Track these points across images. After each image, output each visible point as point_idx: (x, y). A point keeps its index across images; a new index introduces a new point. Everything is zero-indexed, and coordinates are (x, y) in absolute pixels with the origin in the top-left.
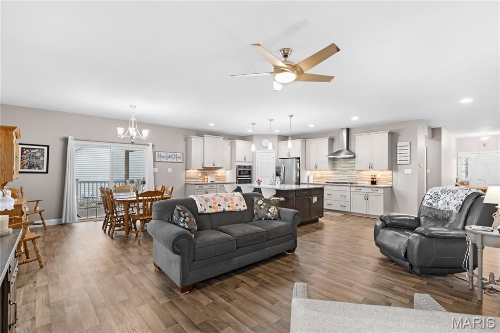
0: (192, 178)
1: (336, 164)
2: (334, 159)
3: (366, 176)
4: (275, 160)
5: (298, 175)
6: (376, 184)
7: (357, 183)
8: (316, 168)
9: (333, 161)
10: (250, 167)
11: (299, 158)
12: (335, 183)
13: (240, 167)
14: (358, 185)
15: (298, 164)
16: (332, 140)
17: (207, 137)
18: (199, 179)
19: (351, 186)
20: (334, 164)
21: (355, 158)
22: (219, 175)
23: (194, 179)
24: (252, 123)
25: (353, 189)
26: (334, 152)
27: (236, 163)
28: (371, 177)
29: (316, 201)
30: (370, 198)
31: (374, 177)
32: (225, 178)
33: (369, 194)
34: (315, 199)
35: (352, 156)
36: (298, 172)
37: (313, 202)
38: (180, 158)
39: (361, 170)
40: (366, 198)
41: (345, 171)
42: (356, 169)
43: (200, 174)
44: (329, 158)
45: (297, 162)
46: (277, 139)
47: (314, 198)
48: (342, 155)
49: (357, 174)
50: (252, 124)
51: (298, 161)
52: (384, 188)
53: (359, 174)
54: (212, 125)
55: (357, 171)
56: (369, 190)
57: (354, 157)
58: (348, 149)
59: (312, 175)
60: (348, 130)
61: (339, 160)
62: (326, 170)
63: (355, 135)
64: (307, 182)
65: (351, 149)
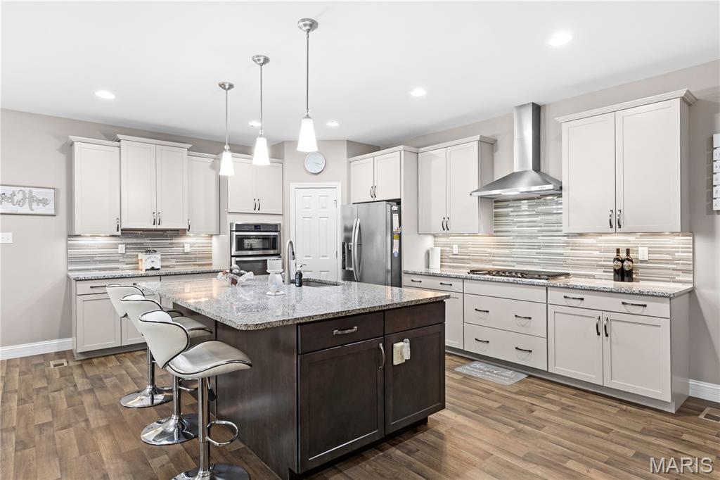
0: (91, 259)
1: (507, 215)
2: (497, 202)
3: (596, 253)
4: (339, 207)
5: (396, 250)
6: (631, 280)
7: (567, 275)
8: (446, 227)
9: (494, 206)
10: (275, 228)
11: (398, 202)
12: (498, 273)
13: (240, 228)
14: (572, 282)
15: (396, 217)
16: (489, 146)
17: (127, 143)
18: (117, 261)
19: (547, 287)
20: (496, 215)
21: (560, 195)
22: (187, 249)
23: (101, 262)
24: (221, 81)
25: (556, 296)
26: (496, 179)
27: (229, 216)
28: (614, 255)
29: (407, 356)
30: (615, 328)
31: (623, 255)
32: (211, 258)
33: (612, 316)
34: (402, 351)
35: (551, 187)
36: (396, 242)
37: (397, 361)
38: (44, 202)
39: (580, 235)
40: (603, 330)
41: (531, 237)
42: (565, 230)
43: (122, 249)
44: (481, 198)
45: (392, 212)
46: (344, 150)
47: (397, 345)
48: (521, 188)
49: (567, 245)
50: (222, 85)
51: (395, 208)
52: (670, 298)
53: (574, 247)
54: (105, 95)
55: (567, 236)
56: (615, 303)
57: (559, 190)
58: (537, 167)
59: (438, 250)
60: (537, 110)
61: (511, 204)
62: (474, 235)
63: (559, 119)
64: (422, 269)
65: (549, 166)
